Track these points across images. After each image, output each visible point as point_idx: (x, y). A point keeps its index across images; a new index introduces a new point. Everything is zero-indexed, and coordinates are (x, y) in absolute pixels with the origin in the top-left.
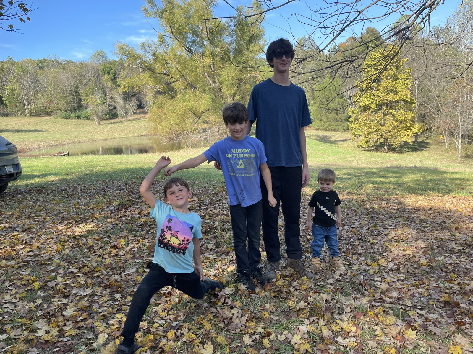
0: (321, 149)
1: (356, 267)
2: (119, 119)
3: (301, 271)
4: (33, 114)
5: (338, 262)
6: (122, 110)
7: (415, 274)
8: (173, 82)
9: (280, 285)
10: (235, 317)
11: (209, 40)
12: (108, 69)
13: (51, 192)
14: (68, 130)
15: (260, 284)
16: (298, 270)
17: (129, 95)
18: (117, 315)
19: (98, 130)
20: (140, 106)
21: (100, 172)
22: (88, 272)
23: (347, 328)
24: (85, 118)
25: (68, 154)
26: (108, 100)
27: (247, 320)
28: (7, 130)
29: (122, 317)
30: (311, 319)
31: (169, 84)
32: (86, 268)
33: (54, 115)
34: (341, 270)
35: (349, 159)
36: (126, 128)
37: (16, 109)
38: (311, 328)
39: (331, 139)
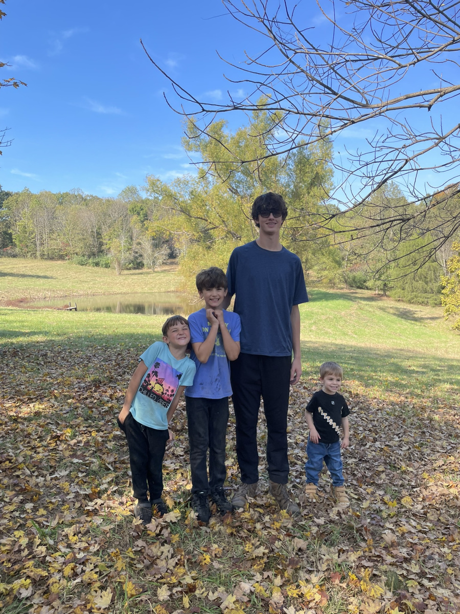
0: (399, 328)
1: (365, 504)
2: (145, 270)
3: (283, 501)
4: (46, 257)
5: (341, 494)
6: (149, 258)
7: (448, 525)
8: (211, 229)
9: (246, 518)
10: (163, 557)
11: (260, 180)
12: (138, 209)
13: (27, 356)
14: (82, 279)
15: (219, 514)
16: (279, 498)
17: (159, 242)
18: (16, 533)
19: (118, 282)
20: (172, 256)
21: (97, 335)
22: (9, 468)
23: (310, 594)
24: (104, 266)
25: (76, 309)
26: (135, 245)
27: (176, 563)
28: (12, 273)
29: (20, 536)
30: (266, 574)
31: (206, 231)
32: (7, 462)
33: (69, 259)
34: (340, 506)
35: (435, 345)
36: (151, 281)
37: (25, 250)
38: (259, 589)
39: (416, 316)
